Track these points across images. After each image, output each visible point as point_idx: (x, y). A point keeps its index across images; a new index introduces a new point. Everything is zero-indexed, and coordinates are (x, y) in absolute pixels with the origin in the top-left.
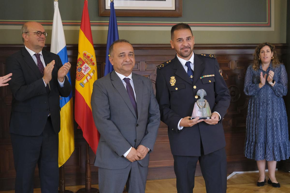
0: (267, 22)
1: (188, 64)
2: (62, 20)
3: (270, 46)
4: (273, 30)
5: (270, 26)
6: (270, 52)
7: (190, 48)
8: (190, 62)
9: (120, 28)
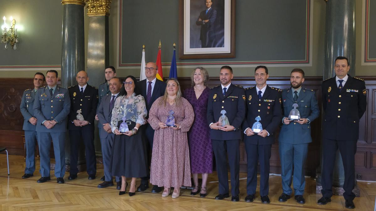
0: (305, 60)
1: (225, 89)
2: (146, 63)
4: (312, 66)
5: (308, 63)
7: (226, 80)
8: (226, 88)
9: (178, 67)
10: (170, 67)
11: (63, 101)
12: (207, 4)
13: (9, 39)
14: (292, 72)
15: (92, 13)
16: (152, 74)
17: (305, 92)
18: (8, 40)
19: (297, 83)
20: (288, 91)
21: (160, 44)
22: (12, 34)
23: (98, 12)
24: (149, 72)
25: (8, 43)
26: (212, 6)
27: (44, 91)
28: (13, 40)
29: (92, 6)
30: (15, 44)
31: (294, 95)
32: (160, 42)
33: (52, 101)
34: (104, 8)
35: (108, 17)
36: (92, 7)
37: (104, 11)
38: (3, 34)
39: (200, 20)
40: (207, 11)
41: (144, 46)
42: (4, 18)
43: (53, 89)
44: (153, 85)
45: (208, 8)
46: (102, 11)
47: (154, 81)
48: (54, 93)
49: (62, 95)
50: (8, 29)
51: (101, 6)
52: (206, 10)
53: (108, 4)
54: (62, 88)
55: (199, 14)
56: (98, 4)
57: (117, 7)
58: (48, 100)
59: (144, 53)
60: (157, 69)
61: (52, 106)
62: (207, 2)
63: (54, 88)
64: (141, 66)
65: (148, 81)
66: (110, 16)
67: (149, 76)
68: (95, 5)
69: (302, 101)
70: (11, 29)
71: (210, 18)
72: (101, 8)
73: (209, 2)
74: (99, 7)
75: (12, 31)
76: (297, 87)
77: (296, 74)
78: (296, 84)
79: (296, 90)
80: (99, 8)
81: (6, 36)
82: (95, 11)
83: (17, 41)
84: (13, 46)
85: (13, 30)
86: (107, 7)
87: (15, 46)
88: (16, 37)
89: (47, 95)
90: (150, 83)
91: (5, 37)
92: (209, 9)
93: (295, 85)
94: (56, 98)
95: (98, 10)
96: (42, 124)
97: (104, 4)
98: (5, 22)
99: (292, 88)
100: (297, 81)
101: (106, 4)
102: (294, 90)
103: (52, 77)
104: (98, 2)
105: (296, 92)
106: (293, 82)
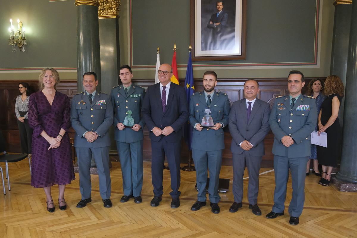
0: (313, 61)
3: (320, 80)
4: (319, 67)
5: (316, 64)
6: (321, 85)
9: (194, 69)
10: (186, 69)
11: (106, 109)
12: (218, 7)
13: (17, 41)
14: (205, 74)
15: (102, 15)
16: (167, 78)
17: (218, 96)
18: (16, 43)
19: (210, 86)
20: (201, 95)
21: (175, 47)
22: (20, 37)
23: (108, 15)
24: (163, 76)
25: (16, 45)
26: (223, 9)
27: (82, 97)
28: (21, 42)
29: (102, 8)
30: (24, 46)
31: (207, 99)
32: (175, 45)
33: (92, 109)
34: (115, 11)
35: (118, 19)
36: (102, 10)
37: (115, 13)
38: (11, 36)
39: (211, 23)
40: (218, 15)
41: (158, 49)
42: (11, 21)
43: (92, 95)
44: (167, 90)
45: (219, 11)
46: (112, 13)
47: (168, 86)
48: (94, 99)
49: (104, 101)
50: (16, 32)
51: (111, 8)
52: (217, 13)
53: (118, 7)
54: (103, 93)
55: (210, 17)
56: (108, 6)
57: (126, 9)
58: (86, 108)
59: (158, 55)
60: (171, 72)
61: (92, 116)
62: (218, 5)
63: (94, 94)
64: (156, 68)
65: (161, 85)
66: (120, 18)
67: (162, 81)
68: (105, 7)
69: (216, 106)
70: (19, 32)
71: (221, 21)
72: (112, 11)
73: (221, 5)
74: (109, 9)
75: (20, 34)
76: (210, 91)
77: (209, 77)
78: (210, 88)
79: (209, 93)
80: (109, 11)
81: (13, 38)
82: (105, 14)
83: (25, 43)
84: (21, 48)
85: (21, 32)
86: (117, 9)
87: (23, 48)
88: (24, 40)
89: (85, 103)
90: (164, 88)
91: (13, 40)
92: (220, 13)
93: (208, 88)
94: (97, 105)
95: (109, 12)
96: (82, 137)
97: (114, 6)
98: (12, 24)
99: (205, 91)
100: (210, 85)
101: (116, 7)
102: (207, 94)
103: (90, 81)
104: (107, 5)
105: (209, 96)
106: (207, 85)
